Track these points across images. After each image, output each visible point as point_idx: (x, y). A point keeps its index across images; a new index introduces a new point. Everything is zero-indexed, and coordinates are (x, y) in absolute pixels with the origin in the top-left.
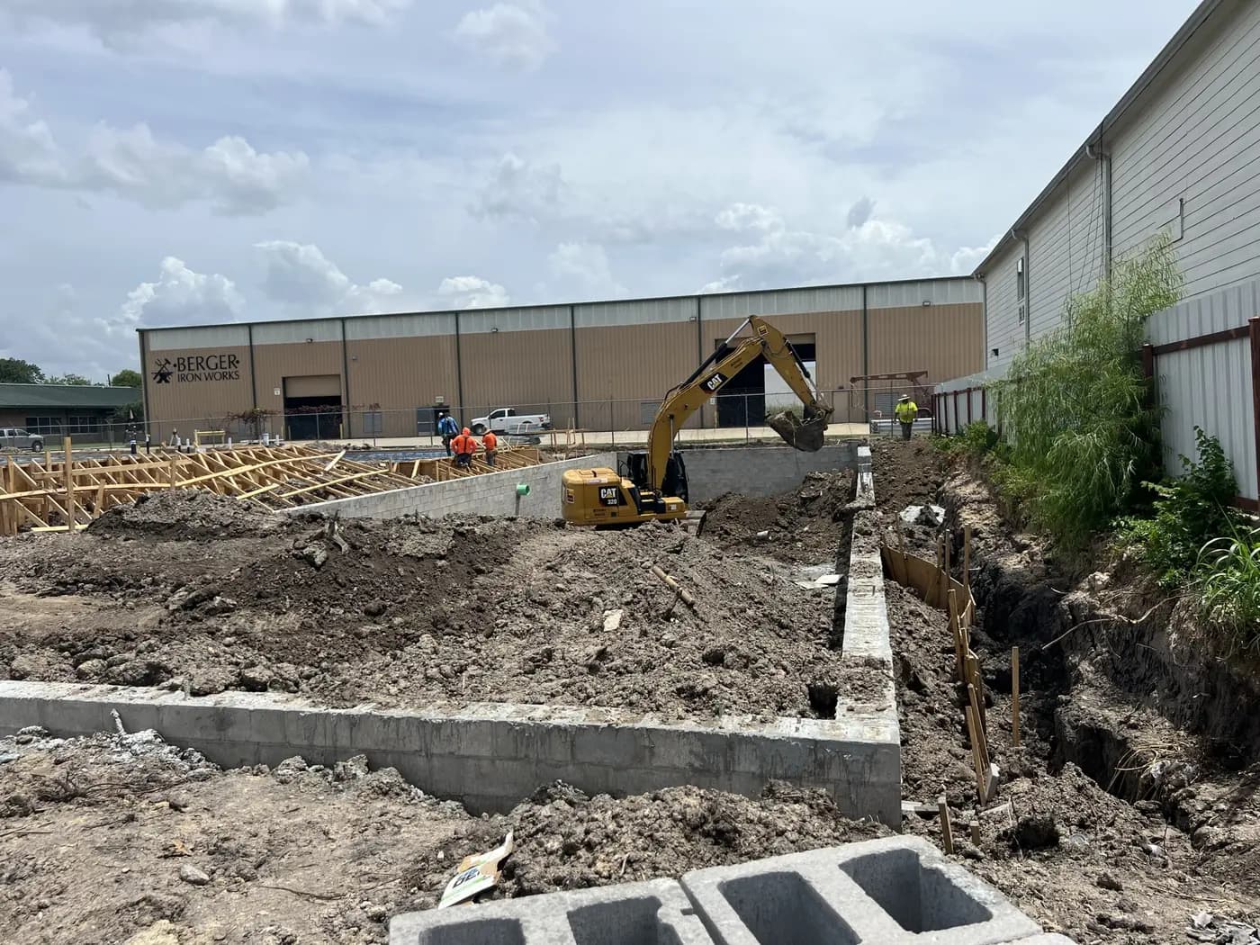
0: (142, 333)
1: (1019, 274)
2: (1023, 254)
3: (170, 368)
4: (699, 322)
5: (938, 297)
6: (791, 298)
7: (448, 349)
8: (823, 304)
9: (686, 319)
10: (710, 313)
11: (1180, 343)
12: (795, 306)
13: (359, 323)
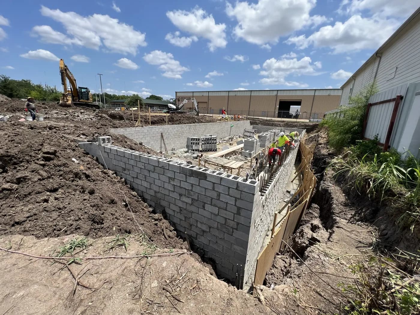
0: (176, 92)
1: (351, 89)
2: (353, 83)
3: (180, 99)
4: (277, 95)
5: (332, 93)
6: (298, 91)
7: (227, 98)
8: (305, 93)
9: (274, 95)
10: (280, 94)
11: (378, 103)
12: (299, 93)
13: (211, 92)
